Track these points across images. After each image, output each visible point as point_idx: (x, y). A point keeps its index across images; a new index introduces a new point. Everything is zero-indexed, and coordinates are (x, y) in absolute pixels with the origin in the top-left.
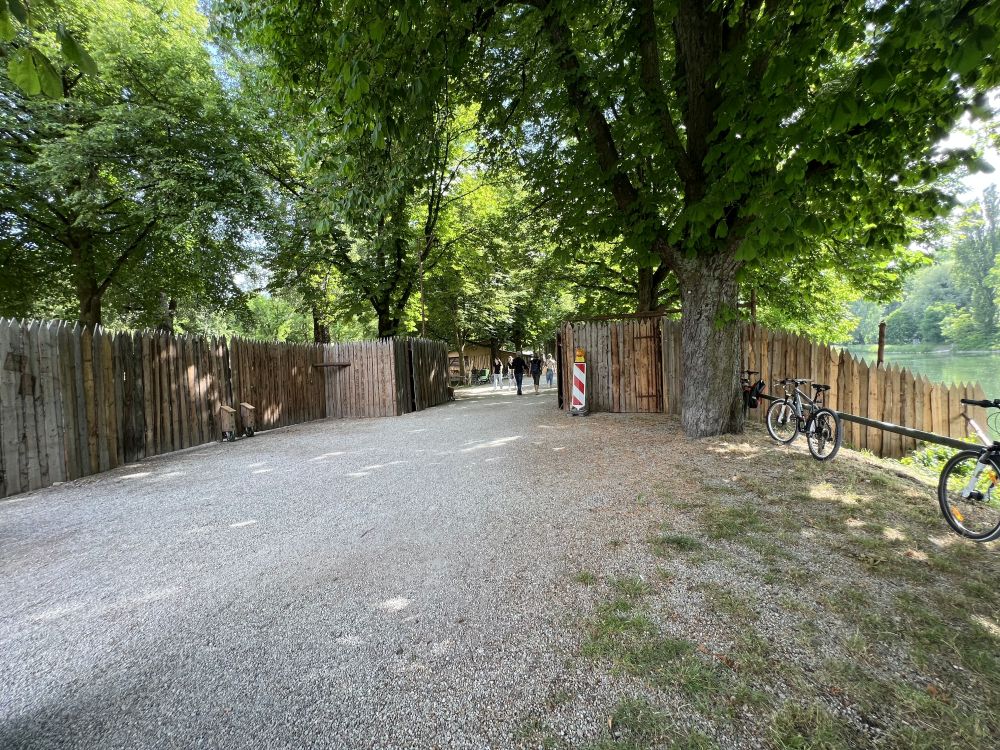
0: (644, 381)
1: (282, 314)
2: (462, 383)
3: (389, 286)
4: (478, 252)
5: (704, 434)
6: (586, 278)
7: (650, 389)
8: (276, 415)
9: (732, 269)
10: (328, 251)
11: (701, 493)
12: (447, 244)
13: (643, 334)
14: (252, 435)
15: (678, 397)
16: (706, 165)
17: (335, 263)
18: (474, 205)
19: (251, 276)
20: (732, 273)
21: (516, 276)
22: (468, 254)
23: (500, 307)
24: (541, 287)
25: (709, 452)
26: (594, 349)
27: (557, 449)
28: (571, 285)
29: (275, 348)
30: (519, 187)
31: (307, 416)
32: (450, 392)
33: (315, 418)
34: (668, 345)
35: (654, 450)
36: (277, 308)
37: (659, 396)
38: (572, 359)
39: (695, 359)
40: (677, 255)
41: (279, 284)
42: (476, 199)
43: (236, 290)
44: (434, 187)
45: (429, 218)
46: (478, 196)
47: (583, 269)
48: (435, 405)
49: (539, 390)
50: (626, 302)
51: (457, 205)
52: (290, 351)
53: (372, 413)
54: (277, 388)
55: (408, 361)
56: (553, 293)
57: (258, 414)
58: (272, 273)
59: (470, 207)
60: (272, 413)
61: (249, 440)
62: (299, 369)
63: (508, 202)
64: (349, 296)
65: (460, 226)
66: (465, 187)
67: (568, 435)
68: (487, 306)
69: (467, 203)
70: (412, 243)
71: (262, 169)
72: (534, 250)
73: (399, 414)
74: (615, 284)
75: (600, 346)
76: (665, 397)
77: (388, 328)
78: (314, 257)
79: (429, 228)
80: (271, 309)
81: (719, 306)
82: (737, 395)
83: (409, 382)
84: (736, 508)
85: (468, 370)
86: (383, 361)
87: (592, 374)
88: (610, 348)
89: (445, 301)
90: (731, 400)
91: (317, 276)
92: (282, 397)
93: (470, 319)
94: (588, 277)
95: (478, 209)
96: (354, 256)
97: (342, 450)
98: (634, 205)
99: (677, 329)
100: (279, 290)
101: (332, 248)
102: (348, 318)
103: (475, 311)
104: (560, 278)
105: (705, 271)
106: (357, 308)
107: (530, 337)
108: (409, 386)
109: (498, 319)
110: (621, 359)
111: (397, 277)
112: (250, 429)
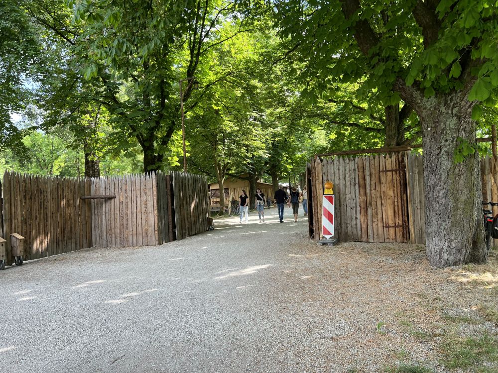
0: (390, 212)
1: (57, 150)
2: (221, 213)
3: (153, 124)
4: (235, 92)
5: (448, 264)
6: (336, 115)
7: (397, 219)
8: (45, 244)
9: (470, 107)
10: (98, 93)
11: (441, 323)
12: (208, 86)
13: (389, 167)
14: (21, 264)
15: (424, 227)
16: (439, 12)
17: (104, 104)
18: (232, 50)
19: (28, 115)
20: (469, 110)
21: (271, 114)
22: (226, 94)
23: (257, 144)
24: (294, 124)
25: (452, 282)
26: (342, 182)
27: (305, 277)
28: (322, 122)
29: (45, 182)
30: (273, 33)
31: (74, 245)
32: (209, 222)
33: (82, 247)
34: (413, 179)
35: (398, 279)
36: (52, 145)
37: (405, 227)
38: (322, 191)
39: (436, 192)
40: (416, 94)
41: (52, 123)
42: (234, 44)
43: (13, 129)
44: (195, 34)
45: (191, 62)
46: (235, 41)
47: (334, 107)
48: (196, 234)
49: (298, 220)
50: (375, 137)
51: (217, 49)
52: (60, 185)
53: (135, 241)
54: (45, 220)
55: (169, 193)
56: (306, 130)
57: (28, 243)
58: (46, 113)
59: (229, 52)
60: (41, 243)
61: (18, 269)
62: (68, 201)
63: (262, 48)
64: (116, 133)
65: (219, 69)
66: (224, 34)
67: (316, 264)
68: (246, 143)
69: (225, 48)
70: (175, 85)
71: (38, 19)
72: (287, 90)
73: (160, 243)
74: (364, 121)
75: (348, 179)
76: (411, 227)
77: (152, 163)
78: (85, 98)
79: (191, 71)
80: (47, 145)
81: (459, 142)
82: (478, 226)
83: (170, 213)
84: (474, 337)
85: (228, 201)
86: (146, 193)
87: (340, 206)
88: (357, 182)
89: (206, 137)
90: (473, 231)
91: (87, 116)
92: (51, 227)
93: (230, 154)
94: (338, 114)
95: (236, 53)
96: (122, 96)
97: (103, 278)
98: (375, 49)
99: (420, 163)
100: (53, 129)
101: (102, 89)
102: (116, 154)
103: (233, 146)
104: (312, 115)
105: (443, 109)
106: (124, 144)
107: (286, 170)
108: (170, 217)
109: (255, 154)
110: (368, 191)
111: (161, 116)
112: (19, 258)
